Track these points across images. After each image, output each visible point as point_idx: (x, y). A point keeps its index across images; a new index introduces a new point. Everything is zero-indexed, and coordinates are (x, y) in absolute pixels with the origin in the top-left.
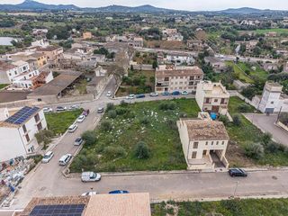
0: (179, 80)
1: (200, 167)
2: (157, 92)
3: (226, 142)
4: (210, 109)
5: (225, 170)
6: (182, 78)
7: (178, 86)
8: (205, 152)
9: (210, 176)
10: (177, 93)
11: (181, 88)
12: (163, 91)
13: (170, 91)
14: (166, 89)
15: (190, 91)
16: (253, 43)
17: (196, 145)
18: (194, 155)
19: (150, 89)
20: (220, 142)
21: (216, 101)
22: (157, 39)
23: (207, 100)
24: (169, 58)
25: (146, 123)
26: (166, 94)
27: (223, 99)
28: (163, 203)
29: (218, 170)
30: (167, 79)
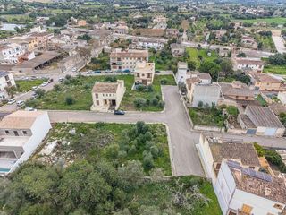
2: (112, 70)
4: (141, 81)
6: (131, 59)
8: (106, 101)
9: (102, 114)
10: (127, 71)
11: (131, 67)
13: (123, 69)
14: (119, 68)
16: (222, 32)
17: (97, 96)
18: (98, 103)
20: (112, 95)
21: (143, 75)
22: (143, 27)
23: (138, 75)
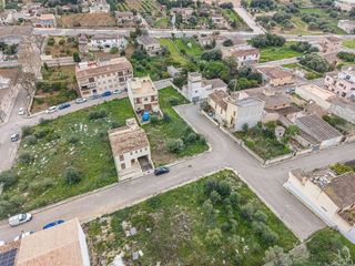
0: (106, 78)
1: (129, 176)
2: (85, 97)
3: (148, 148)
4: (143, 108)
5: (152, 171)
6: (109, 75)
7: (108, 84)
8: (133, 161)
9: (139, 181)
10: (108, 94)
11: (111, 87)
12: (92, 94)
13: (99, 93)
14: (95, 91)
15: (122, 88)
17: (122, 158)
18: (123, 166)
19: (75, 94)
20: (143, 149)
21: (146, 99)
22: (76, 12)
23: (138, 100)
24: (94, 42)
25: (74, 141)
26: (95, 97)
27: (153, 97)
28: (98, 219)
29: (146, 173)
30: (92, 80)
